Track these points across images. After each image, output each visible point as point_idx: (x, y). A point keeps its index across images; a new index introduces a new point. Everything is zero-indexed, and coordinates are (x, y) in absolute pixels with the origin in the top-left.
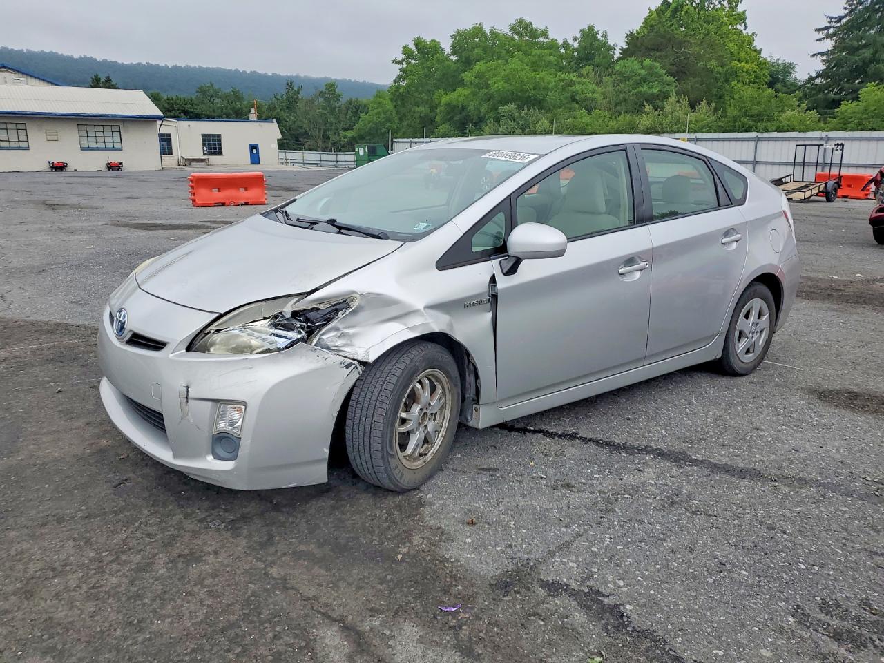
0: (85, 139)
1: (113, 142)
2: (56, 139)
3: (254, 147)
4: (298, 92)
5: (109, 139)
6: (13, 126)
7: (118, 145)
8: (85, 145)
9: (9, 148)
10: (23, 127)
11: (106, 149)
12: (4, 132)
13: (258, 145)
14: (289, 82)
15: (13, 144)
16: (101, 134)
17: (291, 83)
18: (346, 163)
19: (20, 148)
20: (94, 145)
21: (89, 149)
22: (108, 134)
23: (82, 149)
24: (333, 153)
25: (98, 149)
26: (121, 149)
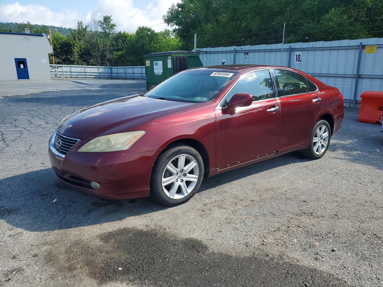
3: (20, 63)
4: (85, 29)
13: (26, 59)
14: (80, 22)
17: (81, 23)
18: (119, 74)
24: (108, 67)
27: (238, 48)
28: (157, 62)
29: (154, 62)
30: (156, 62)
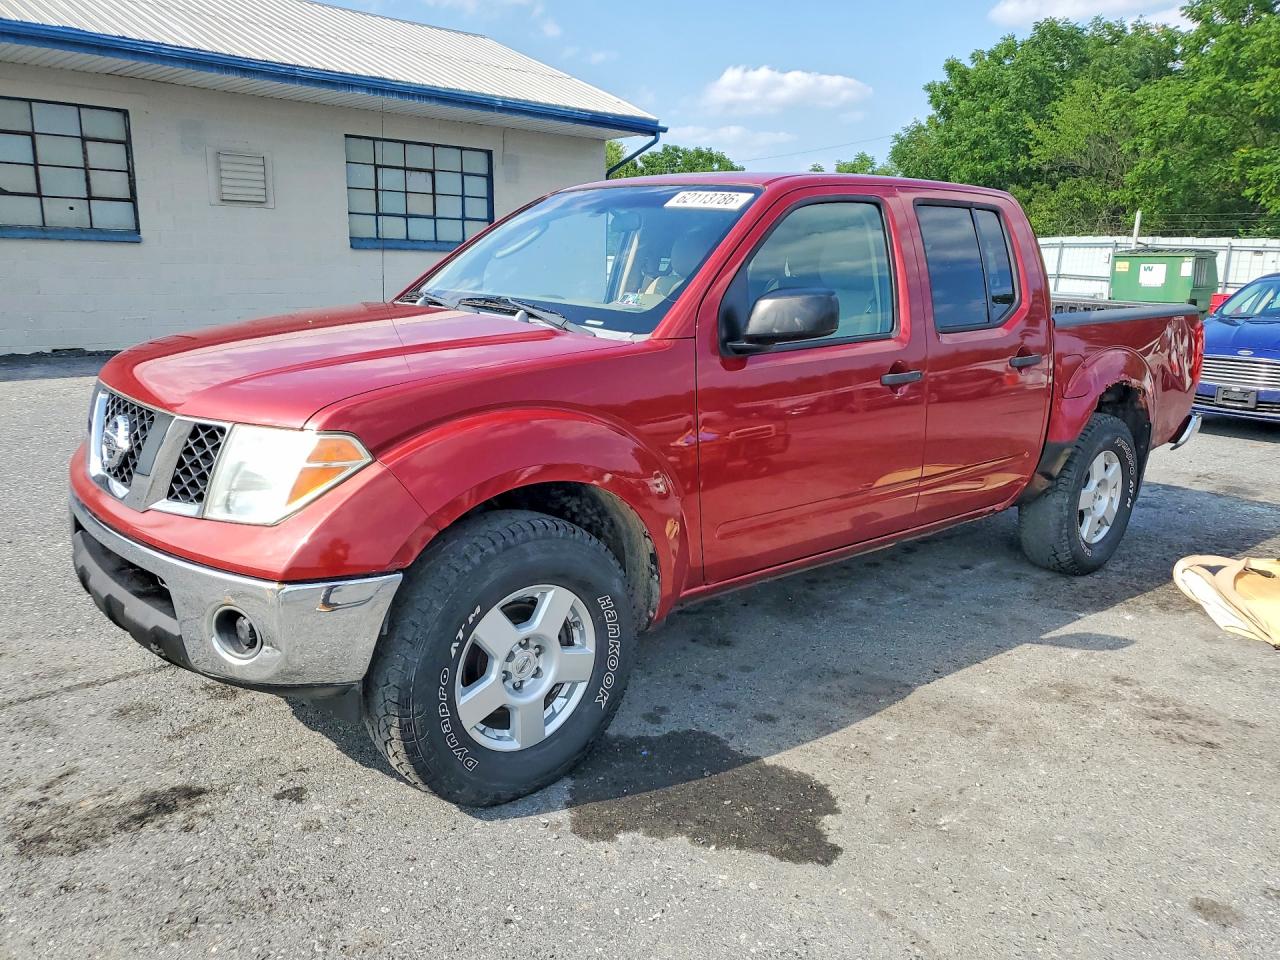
0: (366, 202)
1: (464, 219)
2: (256, 194)
5: (449, 207)
6: (66, 122)
8: (366, 227)
9: (43, 232)
10: (112, 127)
12: (20, 148)
15: (58, 214)
16: (421, 182)
19: (92, 234)
20: (393, 228)
21: (380, 243)
22: (448, 183)
23: (357, 243)
27: (1236, 242)
28: (1151, 265)
29: (1142, 266)
30: (1147, 266)
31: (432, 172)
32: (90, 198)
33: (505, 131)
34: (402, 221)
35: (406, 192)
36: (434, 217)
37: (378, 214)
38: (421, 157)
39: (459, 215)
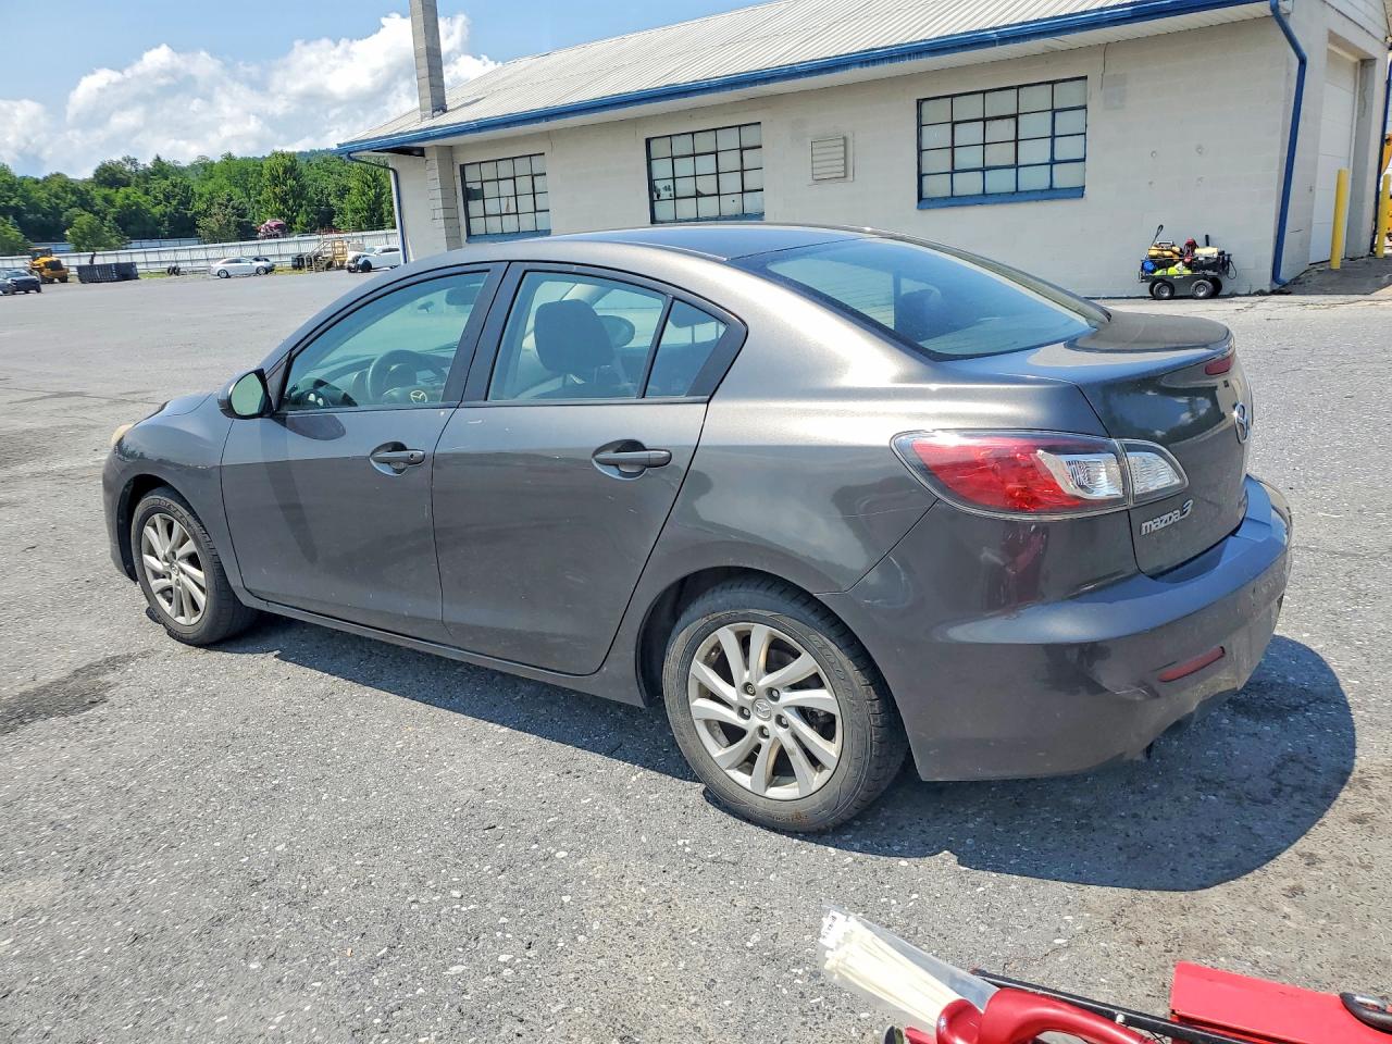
0: (941, 160)
1: (1053, 162)
2: (838, 171)
5: (1036, 152)
6: (734, 139)
7: (1065, 177)
8: (937, 186)
10: (754, 137)
11: (1017, 195)
12: (710, 164)
15: (726, 205)
16: (1004, 130)
19: (743, 216)
20: (968, 184)
21: (954, 200)
22: (1035, 125)
23: (925, 203)
25: (984, 198)
26: (1078, 192)
31: (1016, 117)
32: (743, 192)
33: (1107, 47)
34: (980, 174)
35: (984, 144)
36: (1016, 166)
37: (953, 172)
38: (1003, 103)
39: (1047, 158)
